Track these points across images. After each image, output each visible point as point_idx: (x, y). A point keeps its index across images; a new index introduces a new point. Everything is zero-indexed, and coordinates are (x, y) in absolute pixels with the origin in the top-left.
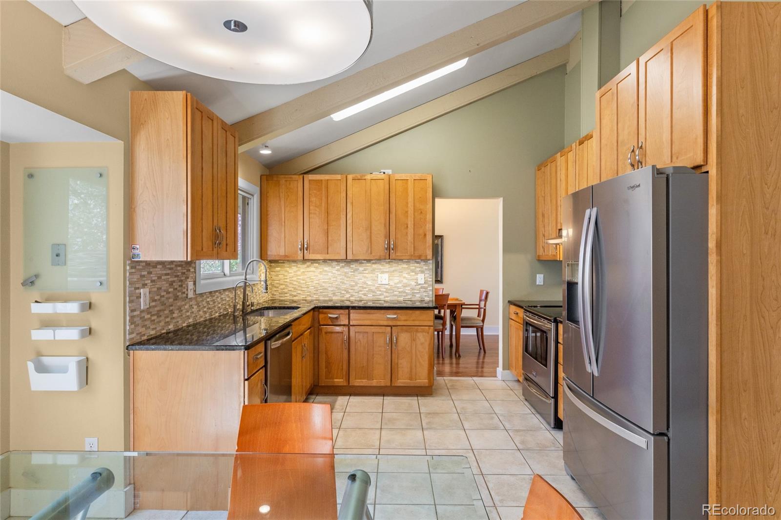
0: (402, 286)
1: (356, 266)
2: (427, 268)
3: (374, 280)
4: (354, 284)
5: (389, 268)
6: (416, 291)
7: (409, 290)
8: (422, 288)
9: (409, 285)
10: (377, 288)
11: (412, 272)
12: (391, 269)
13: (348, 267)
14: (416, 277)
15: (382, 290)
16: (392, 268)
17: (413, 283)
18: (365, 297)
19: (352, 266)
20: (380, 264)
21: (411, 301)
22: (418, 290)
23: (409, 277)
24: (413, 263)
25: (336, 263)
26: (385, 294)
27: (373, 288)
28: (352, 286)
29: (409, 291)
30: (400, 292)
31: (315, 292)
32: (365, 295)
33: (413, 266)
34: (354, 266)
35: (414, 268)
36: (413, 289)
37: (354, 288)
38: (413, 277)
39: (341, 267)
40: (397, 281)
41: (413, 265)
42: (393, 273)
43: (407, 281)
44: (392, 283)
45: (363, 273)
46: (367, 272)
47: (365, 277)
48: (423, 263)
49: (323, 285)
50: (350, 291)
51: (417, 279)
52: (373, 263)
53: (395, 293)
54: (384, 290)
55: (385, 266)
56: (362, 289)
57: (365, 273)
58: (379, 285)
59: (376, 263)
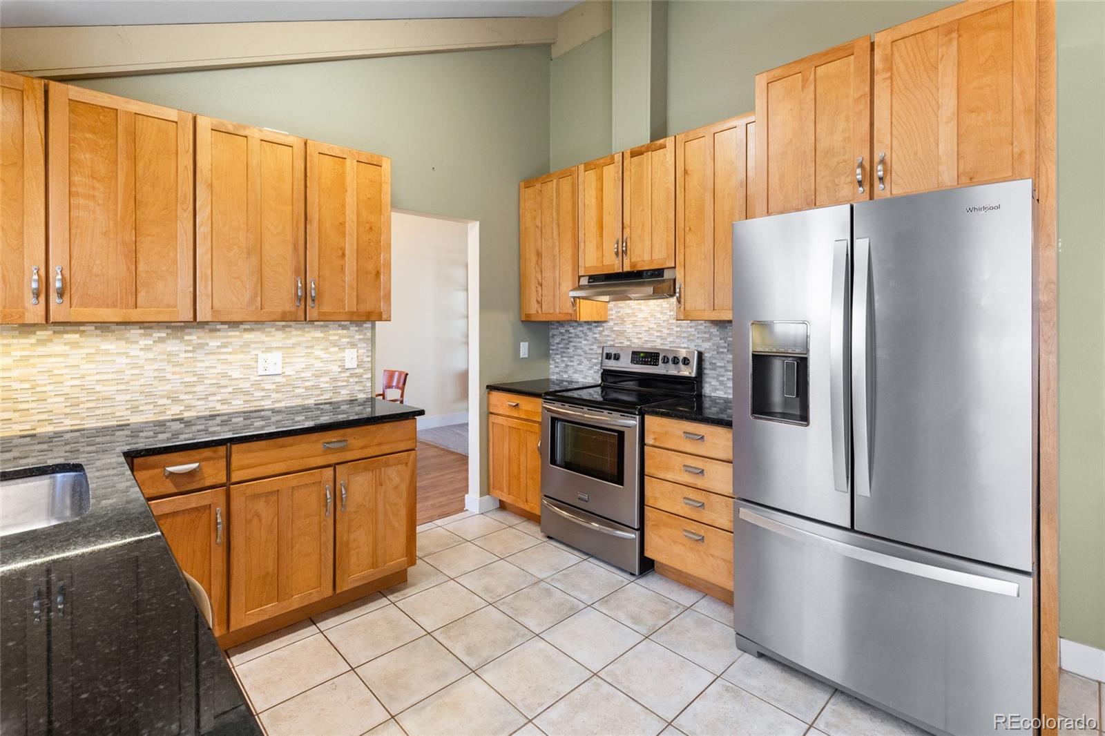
0: (313, 375)
1: (198, 338)
2: (362, 337)
3: (248, 367)
4: (195, 379)
5: (283, 338)
6: (340, 384)
7: (327, 383)
8: (352, 376)
9: (326, 373)
10: (256, 385)
11: (334, 346)
12: (288, 341)
13: (178, 341)
14: (340, 355)
15: (267, 387)
16: (290, 339)
17: (335, 368)
18: (225, 407)
19: (186, 338)
20: (262, 333)
21: (330, 403)
22: (343, 381)
23: (327, 355)
24: (334, 329)
25: (142, 331)
26: (274, 395)
27: (246, 385)
28: (188, 384)
29: (328, 385)
30: (307, 388)
31: (68, 410)
32: (224, 402)
33: (335, 334)
34: (194, 337)
35: (337, 338)
36: (335, 380)
37: (194, 389)
38: (334, 357)
39: (154, 342)
40: (300, 366)
41: (335, 332)
42: (293, 351)
43: (322, 365)
44: (289, 371)
45: (219, 353)
46: (230, 350)
47: (225, 362)
48: (354, 328)
49: (98, 388)
50: (182, 397)
51: (343, 360)
52: (245, 330)
53: (297, 391)
54: (274, 387)
55: (274, 336)
56: (214, 390)
57: (226, 353)
58: (260, 378)
59: (252, 330)
